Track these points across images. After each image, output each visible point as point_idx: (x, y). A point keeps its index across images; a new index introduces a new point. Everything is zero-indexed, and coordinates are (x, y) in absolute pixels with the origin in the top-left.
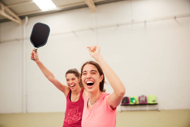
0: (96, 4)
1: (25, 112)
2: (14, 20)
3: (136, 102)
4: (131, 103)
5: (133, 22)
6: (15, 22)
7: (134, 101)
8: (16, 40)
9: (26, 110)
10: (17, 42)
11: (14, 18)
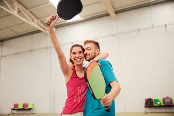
0: (117, 13)
1: (53, 113)
2: (44, 31)
3: (160, 103)
4: (155, 105)
5: (153, 27)
6: (45, 33)
7: (158, 103)
8: (46, 48)
9: (54, 111)
10: (46, 49)
11: (44, 29)
